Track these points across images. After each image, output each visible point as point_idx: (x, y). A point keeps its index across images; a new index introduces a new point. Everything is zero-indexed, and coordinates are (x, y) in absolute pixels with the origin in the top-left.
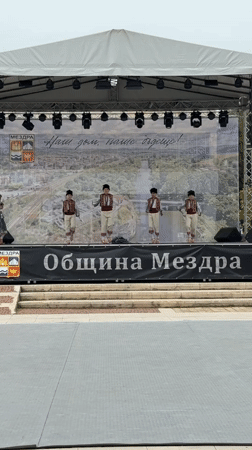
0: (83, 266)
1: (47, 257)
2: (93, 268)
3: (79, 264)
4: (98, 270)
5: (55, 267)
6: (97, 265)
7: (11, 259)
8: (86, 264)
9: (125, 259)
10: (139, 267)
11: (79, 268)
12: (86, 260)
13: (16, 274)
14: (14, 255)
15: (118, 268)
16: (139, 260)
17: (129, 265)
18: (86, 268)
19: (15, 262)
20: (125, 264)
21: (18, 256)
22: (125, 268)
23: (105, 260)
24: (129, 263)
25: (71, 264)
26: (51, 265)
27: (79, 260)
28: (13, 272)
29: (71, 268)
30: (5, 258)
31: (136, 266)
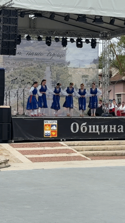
0: (92, 130)
1: (72, 124)
2: (98, 131)
3: (90, 129)
4: (100, 132)
5: (77, 131)
6: (100, 130)
7: (52, 126)
8: (94, 129)
9: (115, 126)
10: (122, 131)
11: (90, 131)
12: (94, 126)
13: (55, 135)
14: (54, 123)
15: (111, 131)
16: (122, 126)
17: (117, 130)
18: (94, 131)
19: (55, 128)
20: (115, 129)
21: (56, 124)
22: (115, 131)
23: (104, 127)
24: (117, 128)
25: (86, 129)
26: (75, 129)
27: (90, 126)
28: (54, 133)
29: (86, 131)
30: (49, 125)
31: (120, 130)
